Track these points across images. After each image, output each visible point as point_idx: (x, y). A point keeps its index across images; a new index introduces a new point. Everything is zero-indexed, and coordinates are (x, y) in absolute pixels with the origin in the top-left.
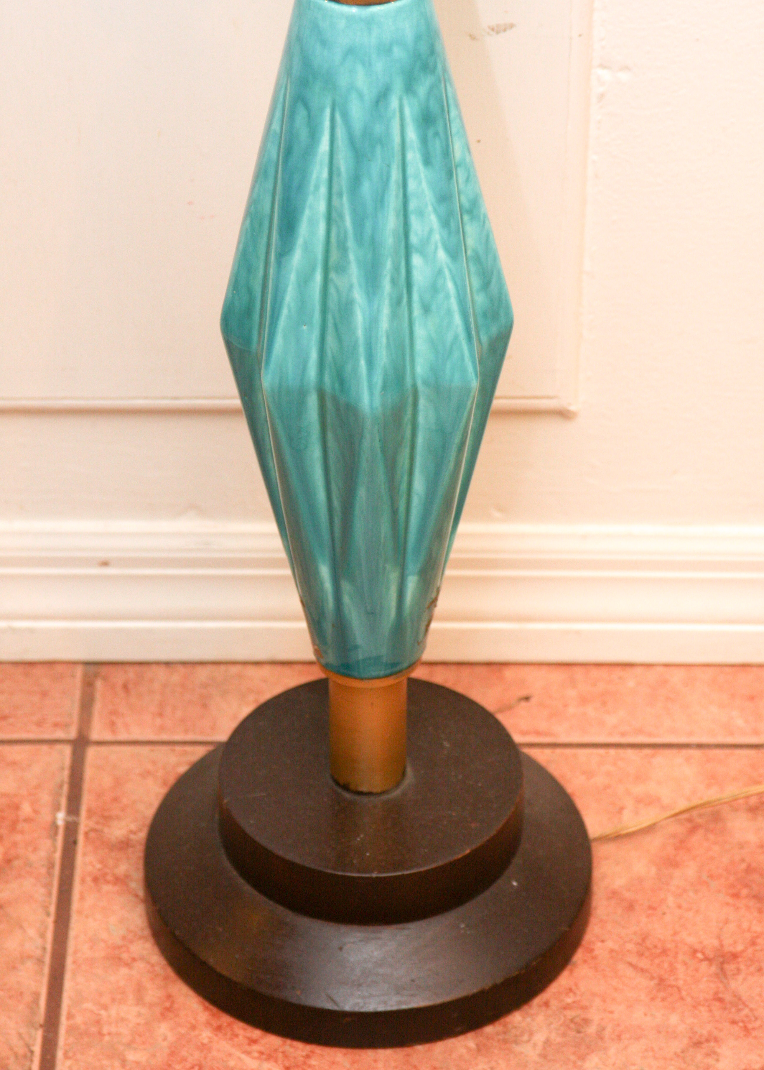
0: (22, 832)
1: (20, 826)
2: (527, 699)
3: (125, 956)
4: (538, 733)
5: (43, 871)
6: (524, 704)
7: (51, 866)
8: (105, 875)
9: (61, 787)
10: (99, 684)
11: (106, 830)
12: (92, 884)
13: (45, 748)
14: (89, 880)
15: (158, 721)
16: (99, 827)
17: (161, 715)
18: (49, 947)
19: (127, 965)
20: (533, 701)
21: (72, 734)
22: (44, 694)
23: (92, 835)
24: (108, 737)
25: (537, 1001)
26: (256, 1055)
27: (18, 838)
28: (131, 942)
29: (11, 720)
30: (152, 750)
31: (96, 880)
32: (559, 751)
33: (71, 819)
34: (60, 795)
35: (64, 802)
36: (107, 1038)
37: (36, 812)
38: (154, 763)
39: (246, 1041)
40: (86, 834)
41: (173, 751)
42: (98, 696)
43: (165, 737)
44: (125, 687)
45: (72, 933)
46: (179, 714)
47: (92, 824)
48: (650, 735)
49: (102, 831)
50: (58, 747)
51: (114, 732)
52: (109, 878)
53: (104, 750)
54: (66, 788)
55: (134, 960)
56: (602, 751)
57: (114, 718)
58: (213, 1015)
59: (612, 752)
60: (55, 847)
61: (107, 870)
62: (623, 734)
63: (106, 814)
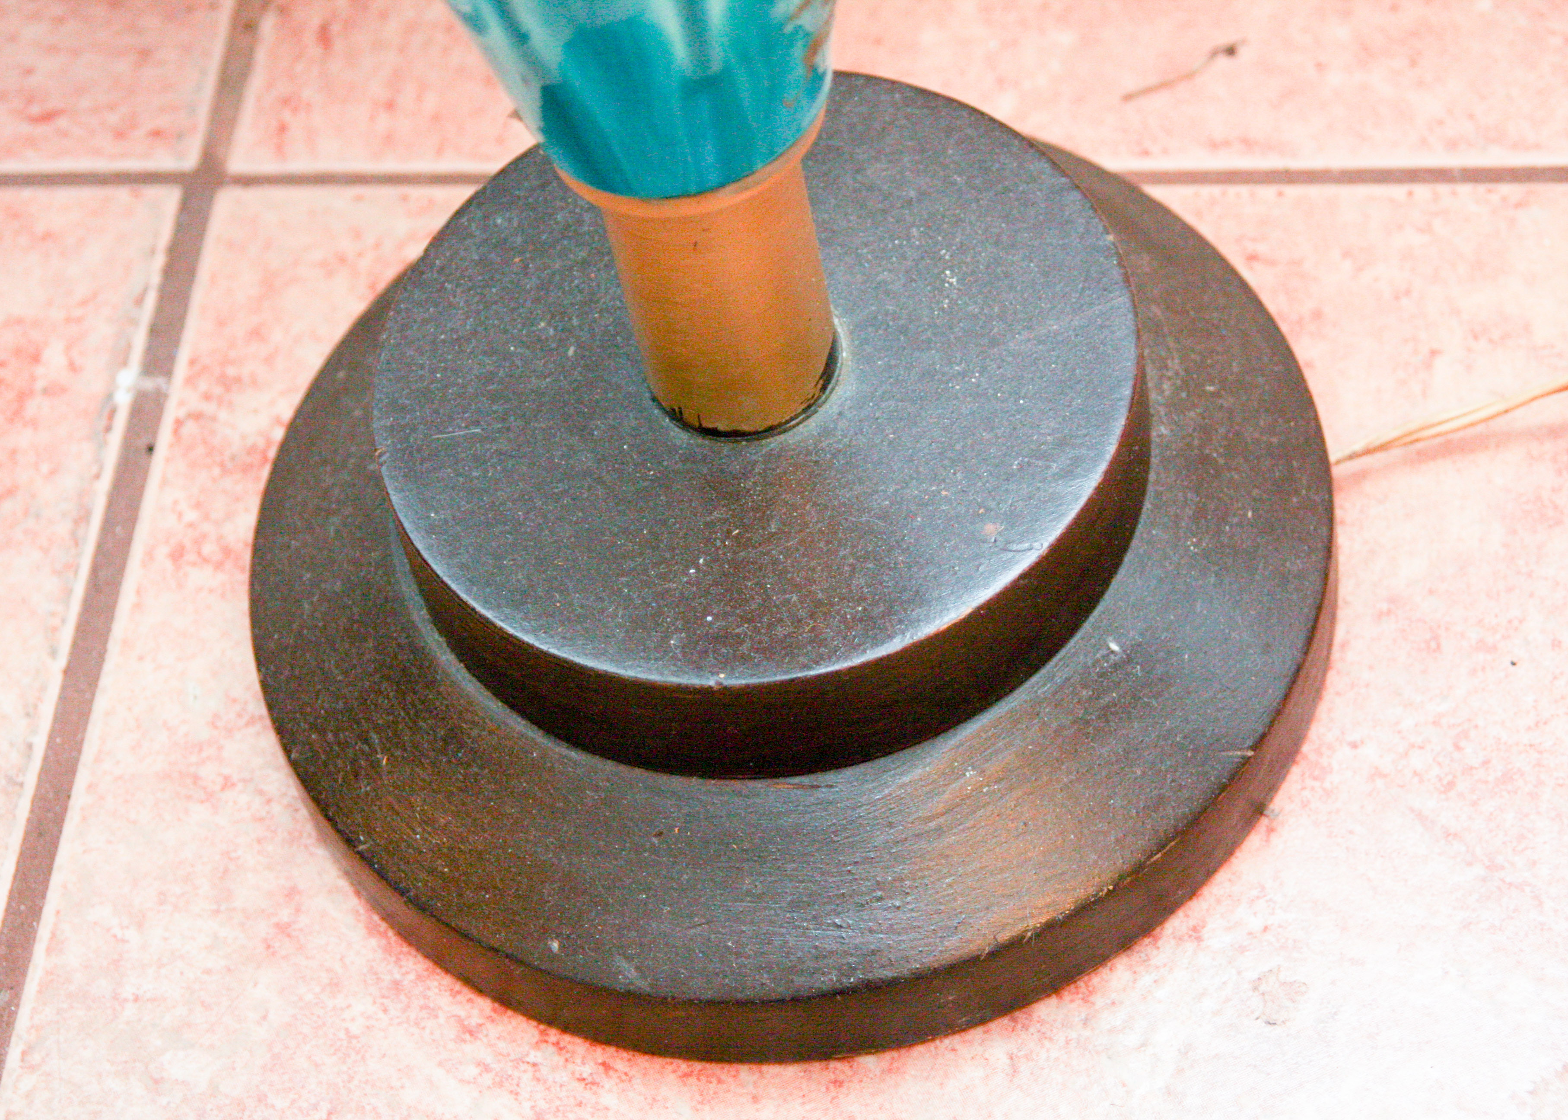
0: (34, 423)
1: (34, 406)
2: (1231, 51)
3: (209, 773)
4: (1248, 144)
5: (63, 528)
6: (1223, 61)
7: (84, 517)
8: (199, 541)
9: (139, 301)
10: (268, 25)
11: (223, 415)
12: (168, 565)
13: (122, 194)
14: (162, 552)
15: (383, 121)
16: (209, 408)
17: (390, 106)
18: (40, 743)
19: (209, 797)
20: (1245, 54)
21: (190, 161)
22: (144, 54)
23: (190, 428)
24: (269, 166)
25: (1177, 924)
26: (472, 1071)
27: (23, 438)
28: (229, 731)
29: (62, 122)
30: (359, 199)
31: (177, 555)
32: (1293, 191)
33: (149, 384)
34: (133, 322)
35: (140, 339)
36: (130, 1011)
37: (73, 367)
38: (357, 234)
39: (451, 1032)
40: (179, 423)
41: (405, 199)
42: (261, 56)
43: (390, 165)
44: (324, 36)
45: (101, 703)
46: (431, 102)
47: (195, 403)
48: (1519, 145)
49: (214, 419)
50: (153, 192)
51: (280, 150)
52: (208, 549)
53: (252, 196)
54: (151, 301)
55: (228, 783)
56: (1398, 191)
57: (287, 116)
58: (387, 950)
59: (1422, 191)
60: (99, 462)
61: (206, 527)
62: (1452, 145)
63: (231, 371)
